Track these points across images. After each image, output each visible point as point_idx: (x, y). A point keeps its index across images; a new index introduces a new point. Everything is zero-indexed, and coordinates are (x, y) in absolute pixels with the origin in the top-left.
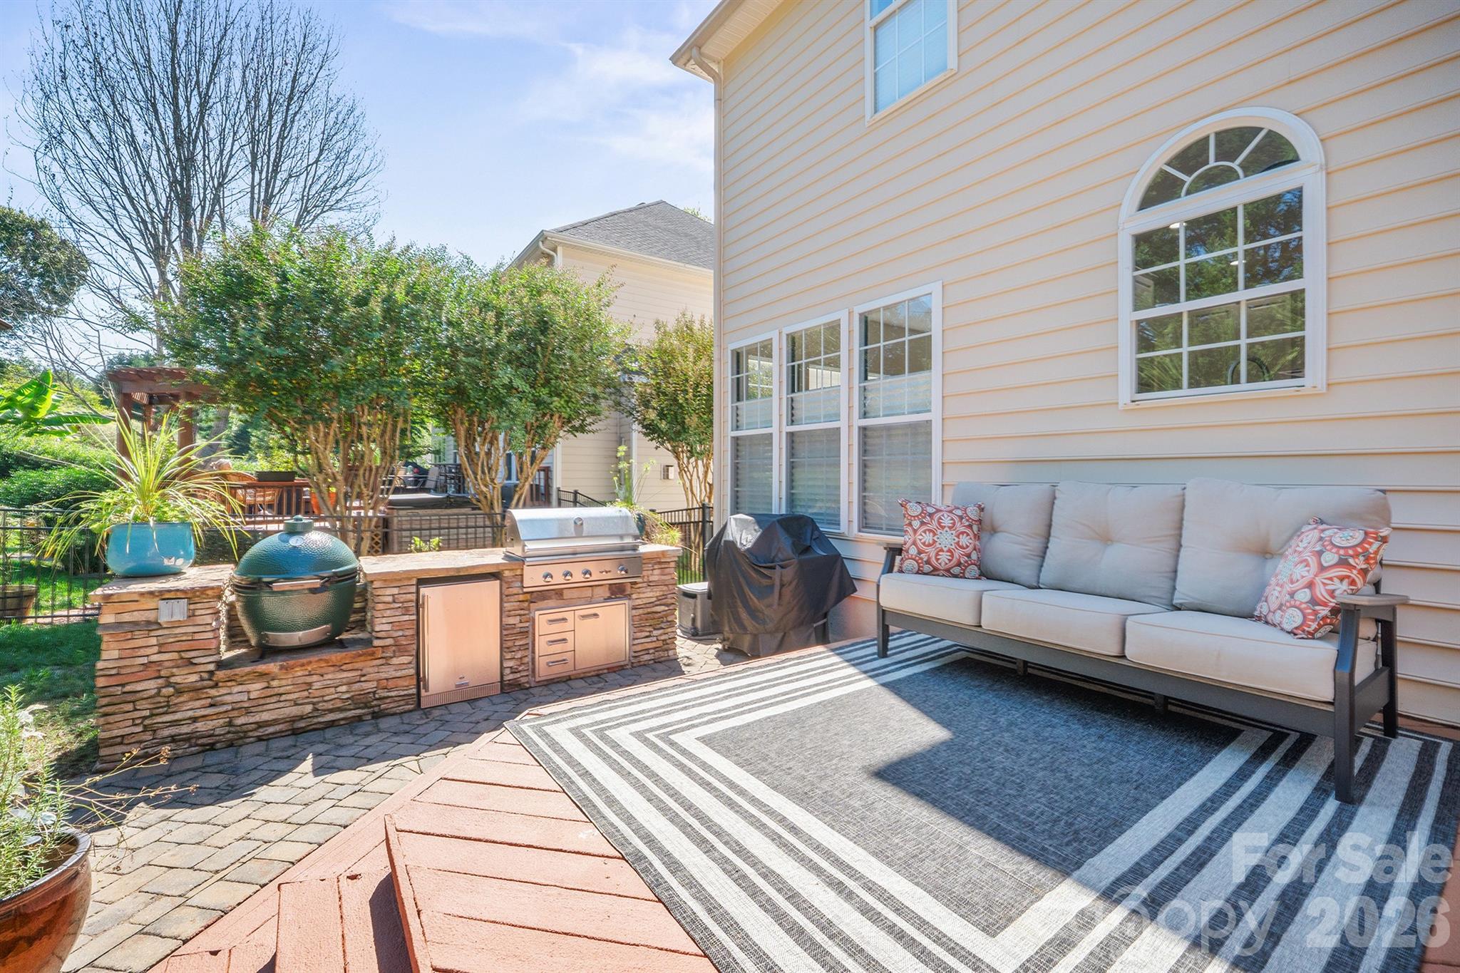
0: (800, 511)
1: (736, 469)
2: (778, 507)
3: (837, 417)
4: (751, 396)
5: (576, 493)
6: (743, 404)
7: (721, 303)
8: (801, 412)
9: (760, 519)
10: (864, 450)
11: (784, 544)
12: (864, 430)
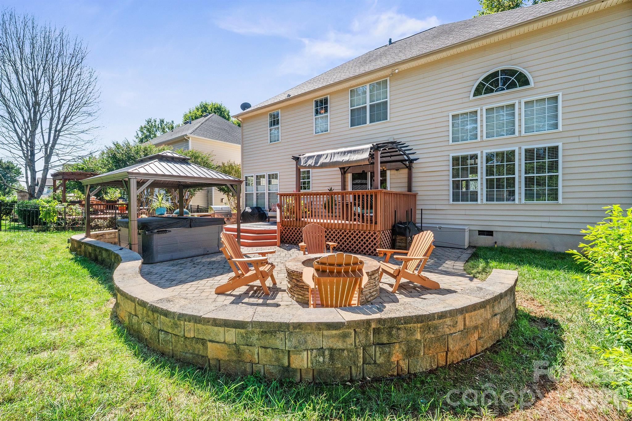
0: (259, 206)
1: (246, 199)
2: (255, 205)
3: (265, 190)
4: (249, 185)
5: (198, 206)
6: (248, 187)
7: (242, 161)
8: (259, 189)
9: (251, 208)
10: (269, 196)
11: (256, 211)
12: (269, 193)
